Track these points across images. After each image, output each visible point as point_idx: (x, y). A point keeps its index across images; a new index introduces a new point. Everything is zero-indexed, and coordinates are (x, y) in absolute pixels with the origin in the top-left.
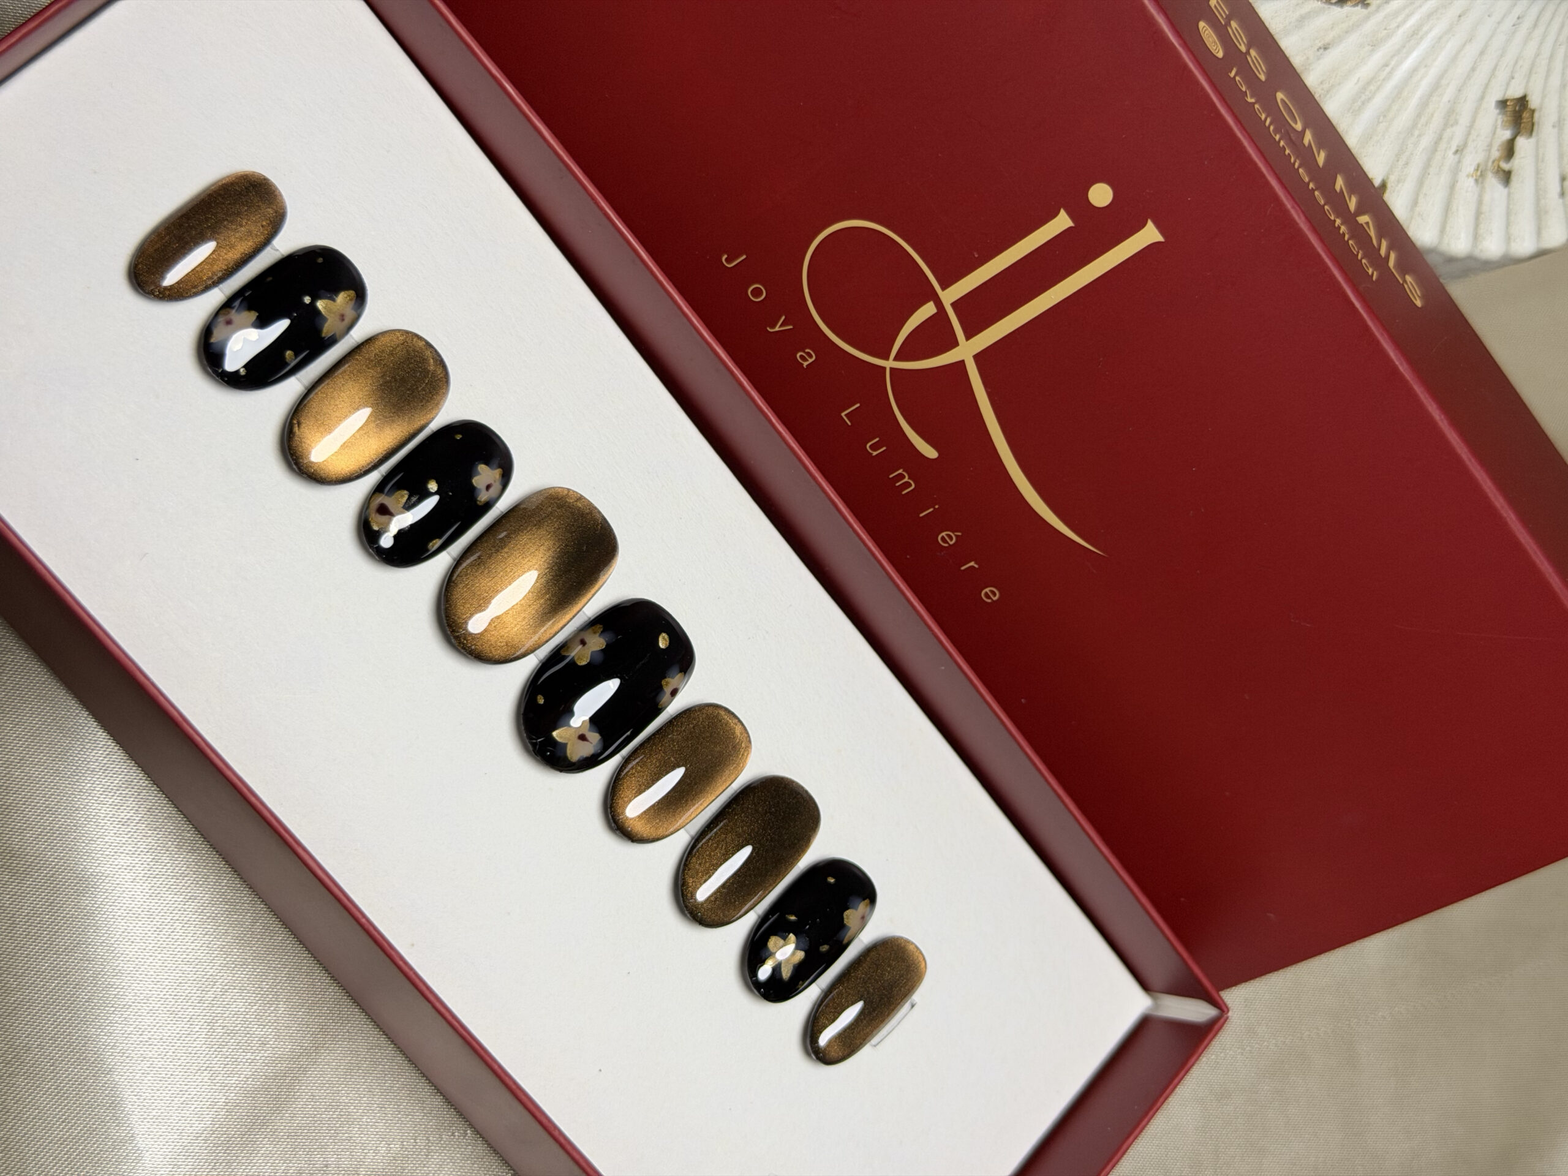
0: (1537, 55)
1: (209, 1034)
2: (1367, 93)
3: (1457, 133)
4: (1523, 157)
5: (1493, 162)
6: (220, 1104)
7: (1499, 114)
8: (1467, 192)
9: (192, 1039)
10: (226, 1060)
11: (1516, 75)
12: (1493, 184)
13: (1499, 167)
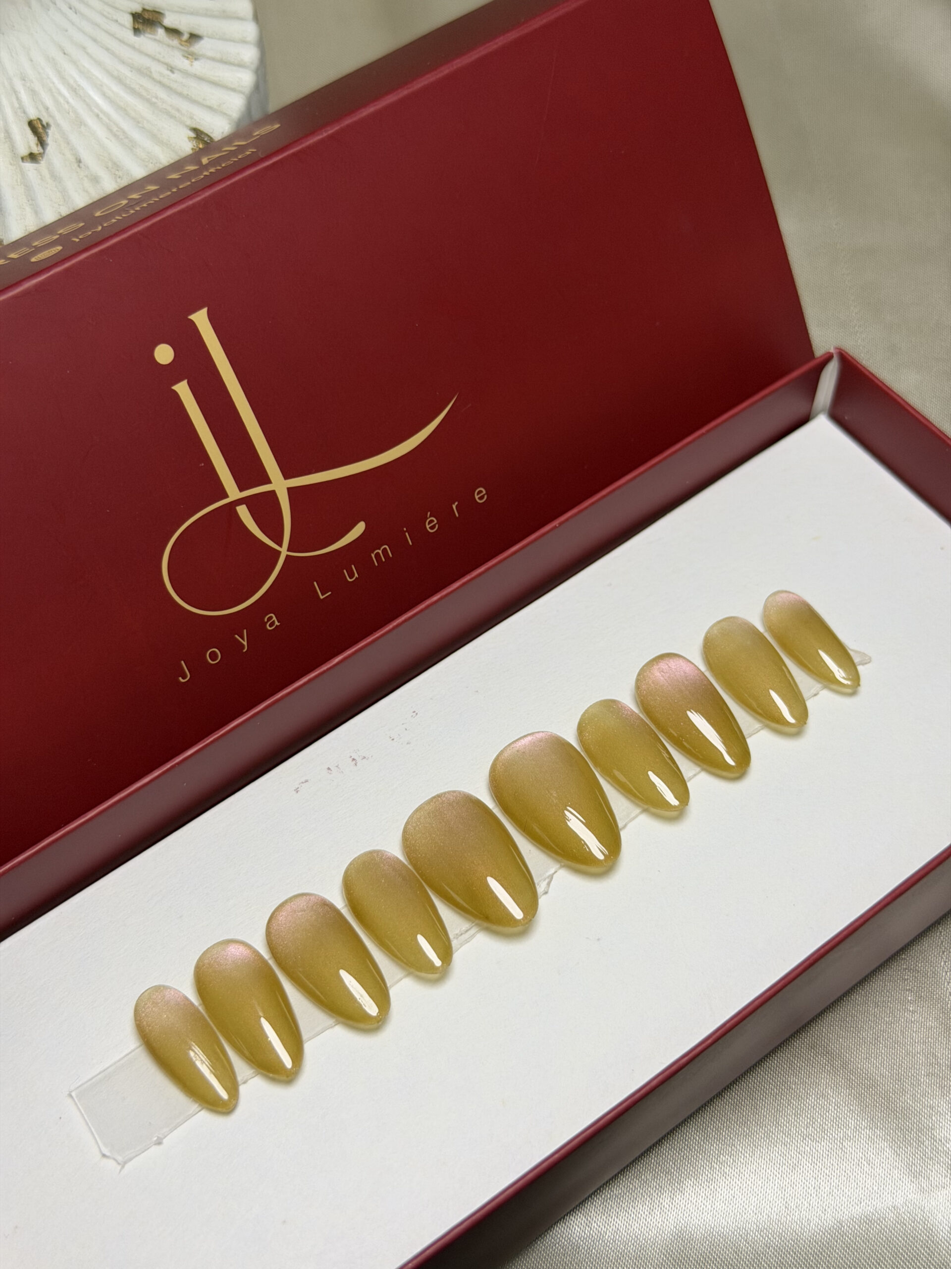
3: (157, 69)
4: (180, 22)
5: (181, 45)
7: (144, 36)
8: (205, 68)
11: (115, 17)
12: (198, 47)
13: (186, 41)
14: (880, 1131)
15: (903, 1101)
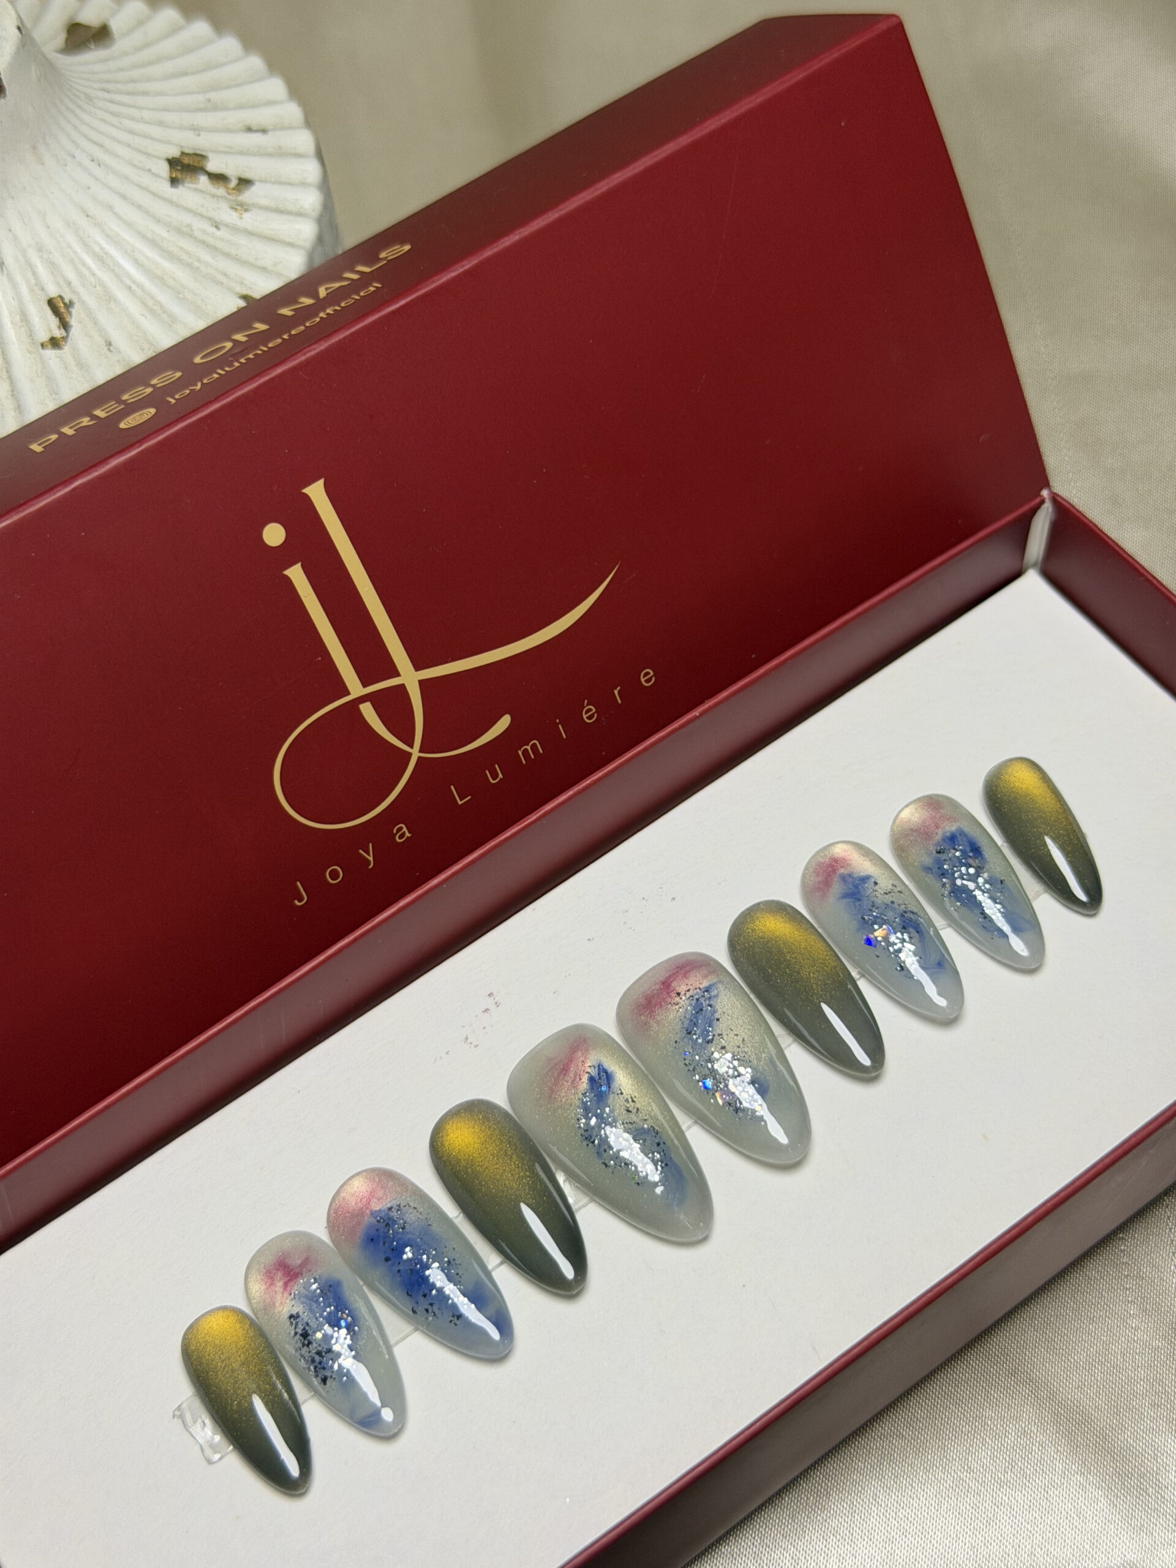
0: (129, 146)
1: (1011, 1486)
2: (155, 308)
3: (200, 226)
4: (227, 164)
5: (229, 194)
6: (1082, 1479)
7: (183, 186)
8: (256, 221)
9: (1016, 1504)
10: (1038, 1470)
11: (148, 167)
12: (248, 196)
13: (233, 189)
14: (1093, 1477)
15: (1122, 1439)
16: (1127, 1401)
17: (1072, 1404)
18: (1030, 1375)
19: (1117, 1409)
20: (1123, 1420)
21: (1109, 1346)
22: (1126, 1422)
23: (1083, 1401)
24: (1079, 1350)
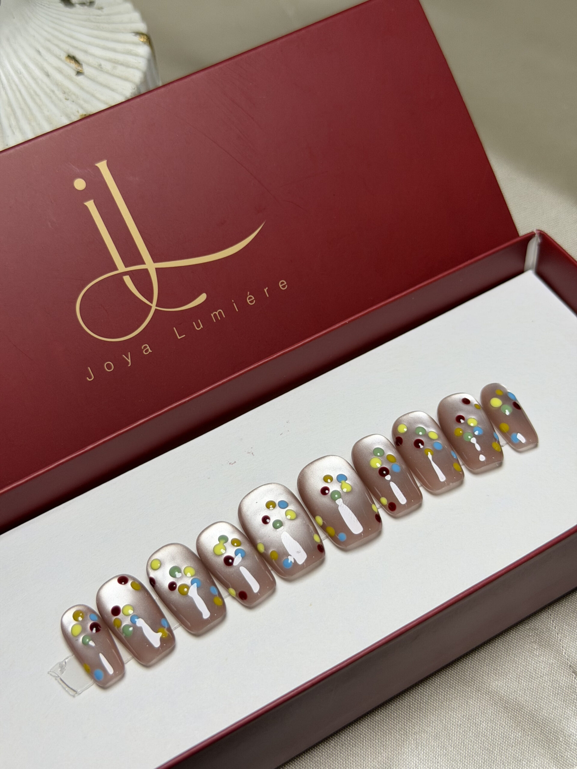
16: (541, 694)
17: (513, 701)
18: (488, 689)
19: (537, 699)
20: (541, 705)
21: (527, 667)
22: (542, 706)
23: (518, 698)
24: (512, 672)
